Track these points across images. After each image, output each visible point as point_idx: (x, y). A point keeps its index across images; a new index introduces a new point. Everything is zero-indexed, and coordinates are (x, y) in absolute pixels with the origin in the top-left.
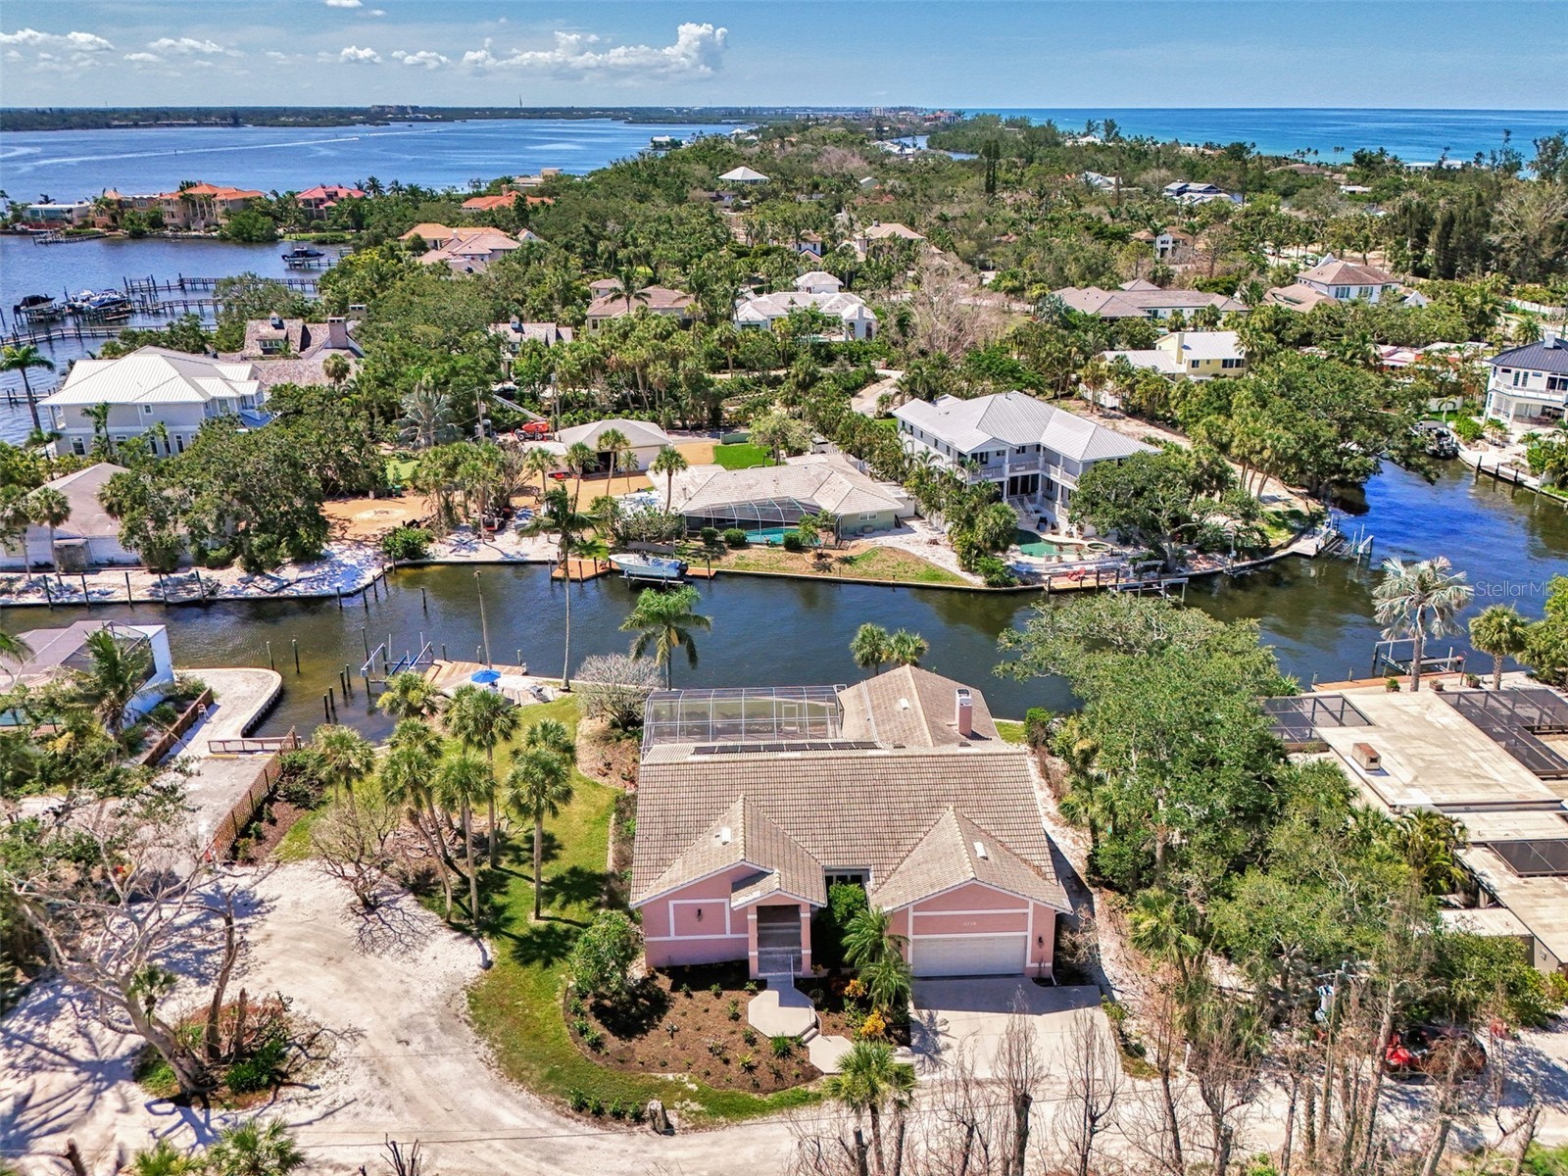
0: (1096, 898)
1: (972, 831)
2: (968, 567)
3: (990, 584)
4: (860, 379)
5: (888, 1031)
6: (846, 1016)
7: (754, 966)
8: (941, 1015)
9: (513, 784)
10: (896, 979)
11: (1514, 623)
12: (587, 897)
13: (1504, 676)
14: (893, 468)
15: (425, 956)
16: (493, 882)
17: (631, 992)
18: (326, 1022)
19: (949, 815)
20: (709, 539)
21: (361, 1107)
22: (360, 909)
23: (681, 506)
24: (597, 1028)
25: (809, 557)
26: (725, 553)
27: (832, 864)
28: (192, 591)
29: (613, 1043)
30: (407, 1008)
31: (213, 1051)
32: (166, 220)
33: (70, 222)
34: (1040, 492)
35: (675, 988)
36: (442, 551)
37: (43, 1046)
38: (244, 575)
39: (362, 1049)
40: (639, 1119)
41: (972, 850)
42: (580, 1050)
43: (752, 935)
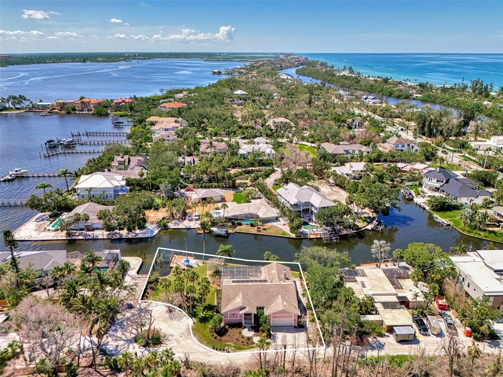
0: (308, 312)
1: (283, 299)
2: (292, 232)
3: (296, 236)
4: (270, 172)
5: (267, 336)
6: (260, 333)
7: (243, 324)
8: (277, 333)
9: (199, 290)
10: (268, 327)
11: (401, 253)
12: (212, 310)
13: (400, 263)
14: (277, 204)
15: (183, 321)
16: (194, 307)
17: (221, 328)
18: (167, 333)
19: (280, 297)
20: (233, 223)
21: (176, 348)
22: (169, 312)
23: (227, 215)
24: (215, 335)
25: (256, 228)
26: (236, 227)
27: (258, 306)
28: (116, 236)
29: (218, 337)
30: (181, 331)
31: (148, 338)
32: (77, 108)
33: (48, 108)
34: (310, 212)
35: (229, 328)
36: (171, 225)
37: (117, 337)
38: (127, 232)
39: (174, 338)
40: (224, 350)
41: (283, 304)
42: (213, 339)
43: (243, 318)
